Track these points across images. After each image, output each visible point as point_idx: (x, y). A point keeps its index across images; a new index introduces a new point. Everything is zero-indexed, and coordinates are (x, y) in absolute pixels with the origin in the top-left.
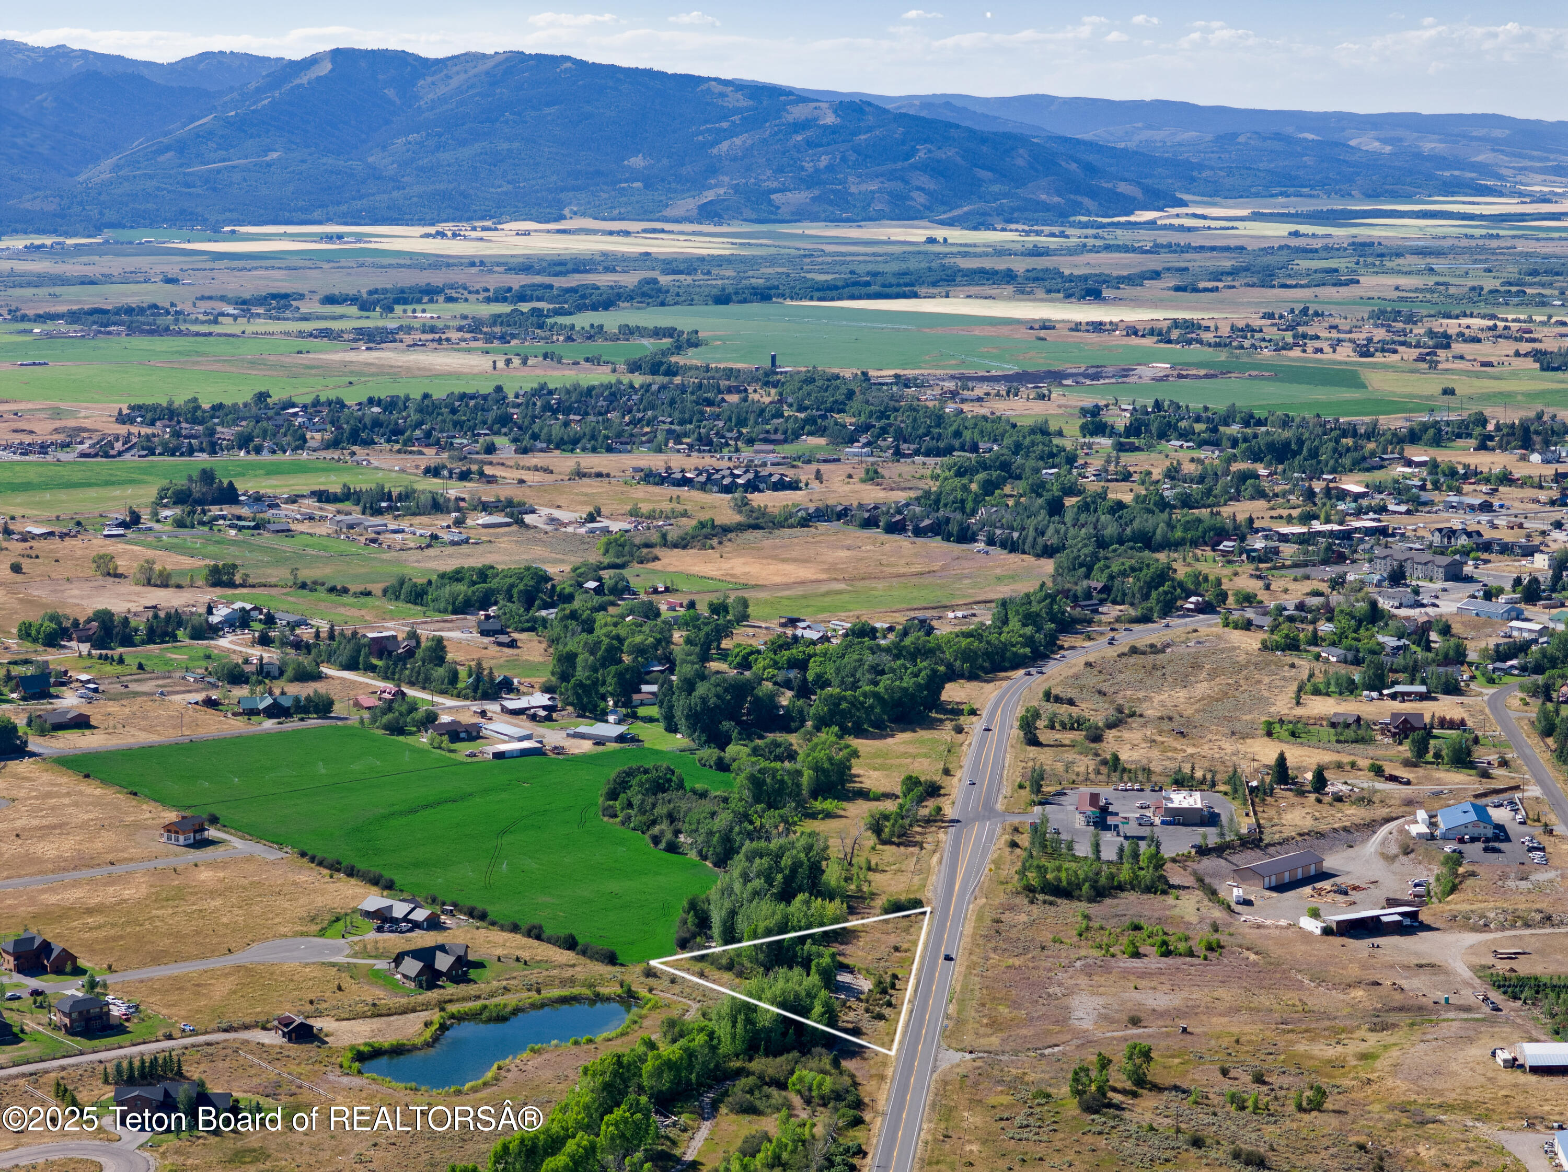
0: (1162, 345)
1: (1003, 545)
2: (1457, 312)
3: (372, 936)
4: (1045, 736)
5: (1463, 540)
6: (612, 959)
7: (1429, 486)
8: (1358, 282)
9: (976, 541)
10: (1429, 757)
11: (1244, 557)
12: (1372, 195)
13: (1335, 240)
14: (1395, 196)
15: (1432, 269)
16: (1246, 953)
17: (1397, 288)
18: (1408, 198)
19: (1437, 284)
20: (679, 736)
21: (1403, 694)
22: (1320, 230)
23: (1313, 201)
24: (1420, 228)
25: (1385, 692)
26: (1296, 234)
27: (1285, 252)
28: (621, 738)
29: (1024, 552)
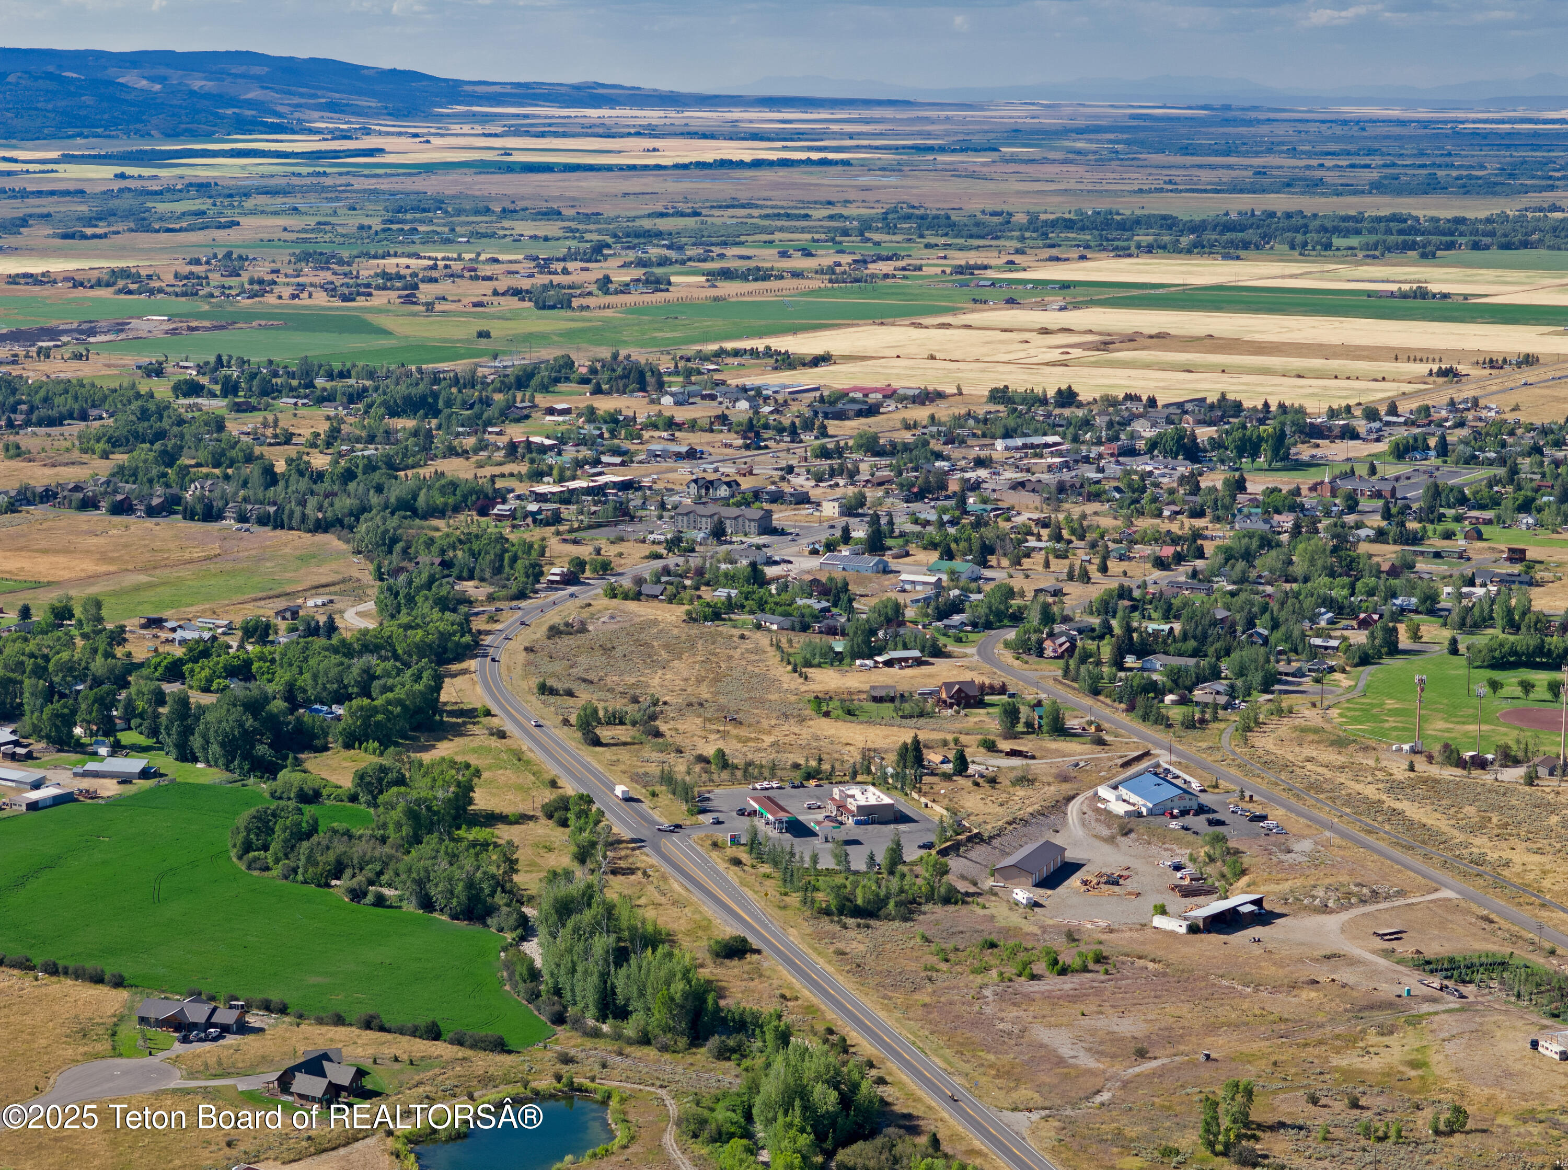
0: (122, 296)
1: (263, 521)
2: (380, 252)
3: (179, 1048)
4: (605, 733)
5: (723, 492)
6: (500, 1046)
7: (606, 435)
8: (238, 224)
9: (224, 518)
10: (1020, 728)
11: (529, 520)
12: (172, 134)
13: (164, 182)
14: (195, 135)
15: (295, 209)
16: (1142, 962)
17: (285, 229)
18: (208, 136)
19: (319, 223)
20: (200, 765)
21: (900, 660)
22: (147, 172)
23: (115, 142)
24: (243, 167)
25: (879, 659)
26: (122, 176)
27: (127, 195)
28: (145, 774)
29: (291, 528)
